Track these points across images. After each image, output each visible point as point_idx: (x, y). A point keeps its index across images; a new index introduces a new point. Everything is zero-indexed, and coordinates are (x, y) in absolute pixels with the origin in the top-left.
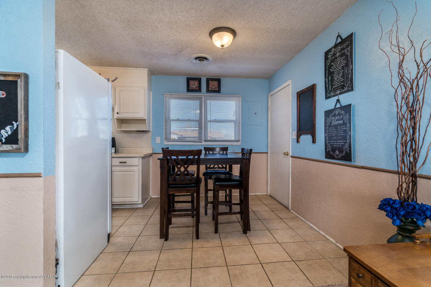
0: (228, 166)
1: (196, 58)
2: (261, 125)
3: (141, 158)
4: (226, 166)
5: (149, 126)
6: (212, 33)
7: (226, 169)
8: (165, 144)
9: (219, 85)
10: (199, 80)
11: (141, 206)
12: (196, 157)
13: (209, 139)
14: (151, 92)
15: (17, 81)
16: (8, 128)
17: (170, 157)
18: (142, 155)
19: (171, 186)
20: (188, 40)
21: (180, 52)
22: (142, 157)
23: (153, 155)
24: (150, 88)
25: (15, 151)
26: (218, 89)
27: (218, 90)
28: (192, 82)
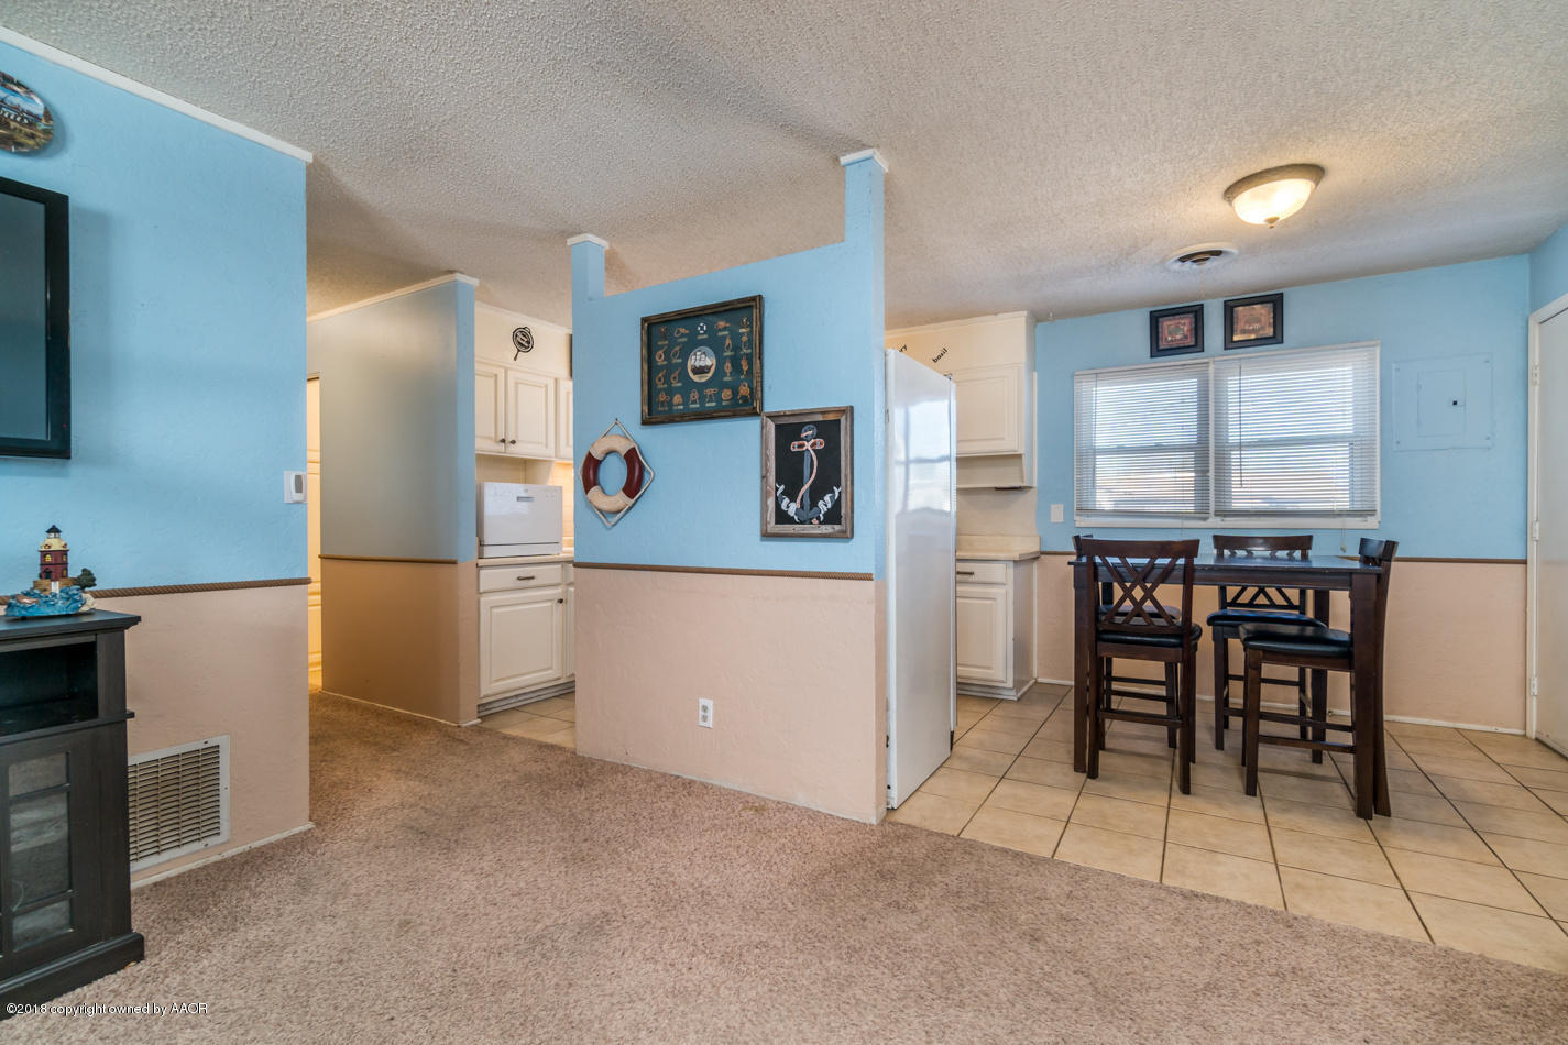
0: (1310, 593)
1: (1183, 259)
2: (1489, 449)
3: (1012, 564)
4: (1303, 593)
5: (1032, 473)
6: (1231, 192)
7: (1303, 612)
8: (1078, 525)
9: (1274, 317)
10: (1197, 313)
11: (1013, 696)
12: (1181, 561)
13: (1237, 505)
14: (1035, 374)
15: (839, 420)
16: (827, 498)
17: (1102, 557)
18: (1016, 556)
19: (1105, 636)
20: (1153, 225)
21: (1128, 254)
22: (1015, 562)
23: (1043, 557)
24: (1033, 365)
25: (840, 535)
26: (1272, 330)
27: (1271, 334)
28: (1169, 323)
